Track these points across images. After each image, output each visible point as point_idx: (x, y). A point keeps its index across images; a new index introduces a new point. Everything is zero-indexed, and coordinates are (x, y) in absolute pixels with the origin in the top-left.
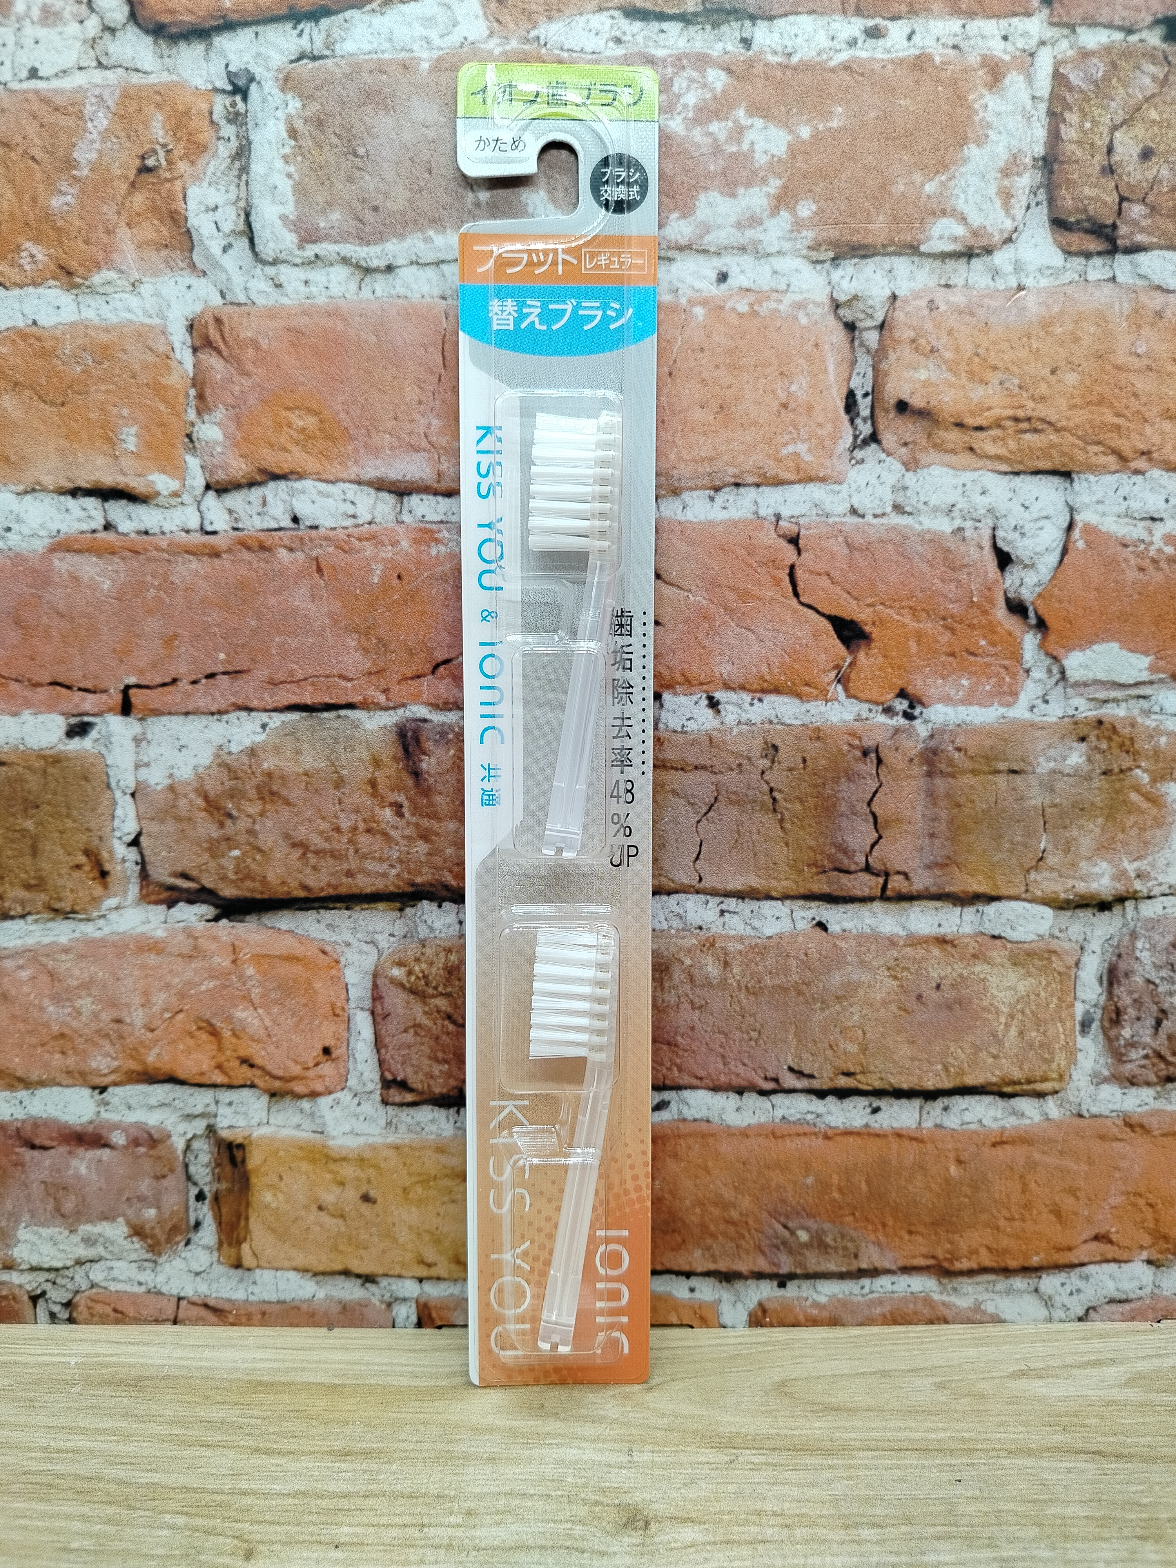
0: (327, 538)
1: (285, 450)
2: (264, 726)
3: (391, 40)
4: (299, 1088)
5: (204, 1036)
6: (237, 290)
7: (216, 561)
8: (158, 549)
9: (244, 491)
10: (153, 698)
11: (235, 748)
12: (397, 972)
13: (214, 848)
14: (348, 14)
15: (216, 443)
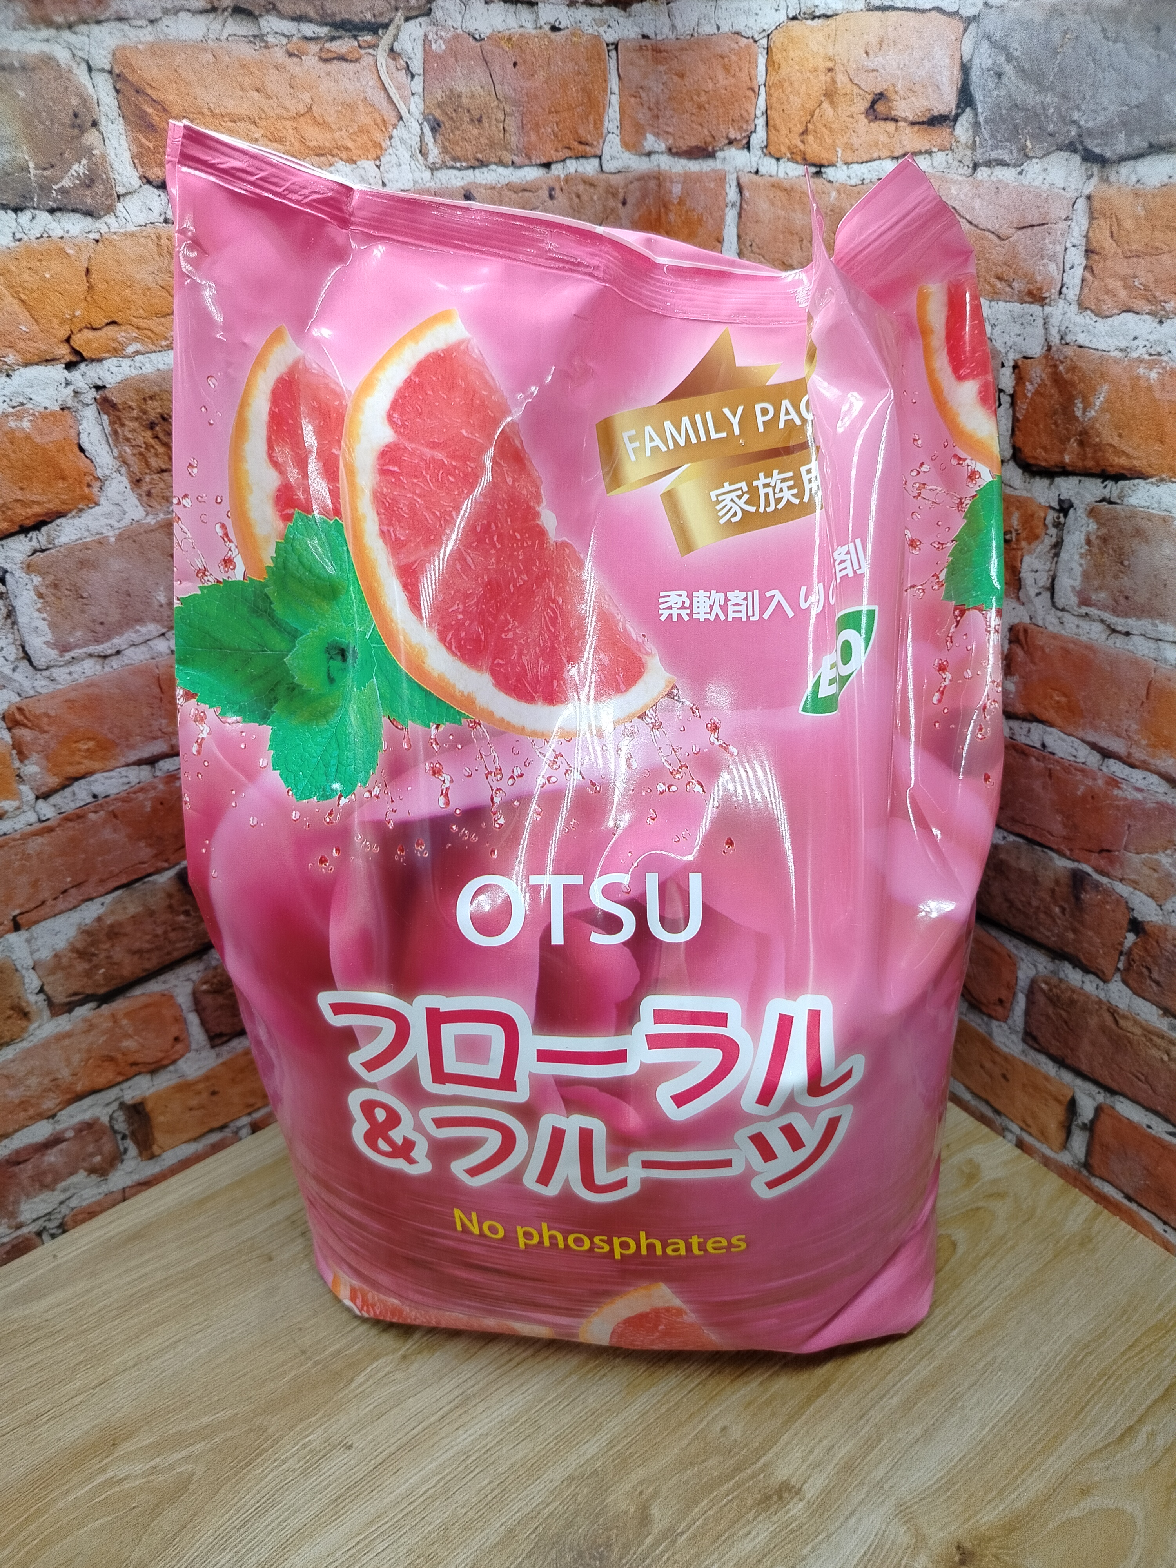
0: (116, 799)
1: (80, 763)
2: (102, 904)
3: (88, 530)
4: (165, 1062)
5: (107, 1064)
6: (28, 690)
7: (53, 834)
8: (14, 840)
9: (60, 793)
10: (33, 916)
11: (88, 921)
12: (205, 987)
13: (88, 974)
14: (58, 521)
15: (37, 773)
